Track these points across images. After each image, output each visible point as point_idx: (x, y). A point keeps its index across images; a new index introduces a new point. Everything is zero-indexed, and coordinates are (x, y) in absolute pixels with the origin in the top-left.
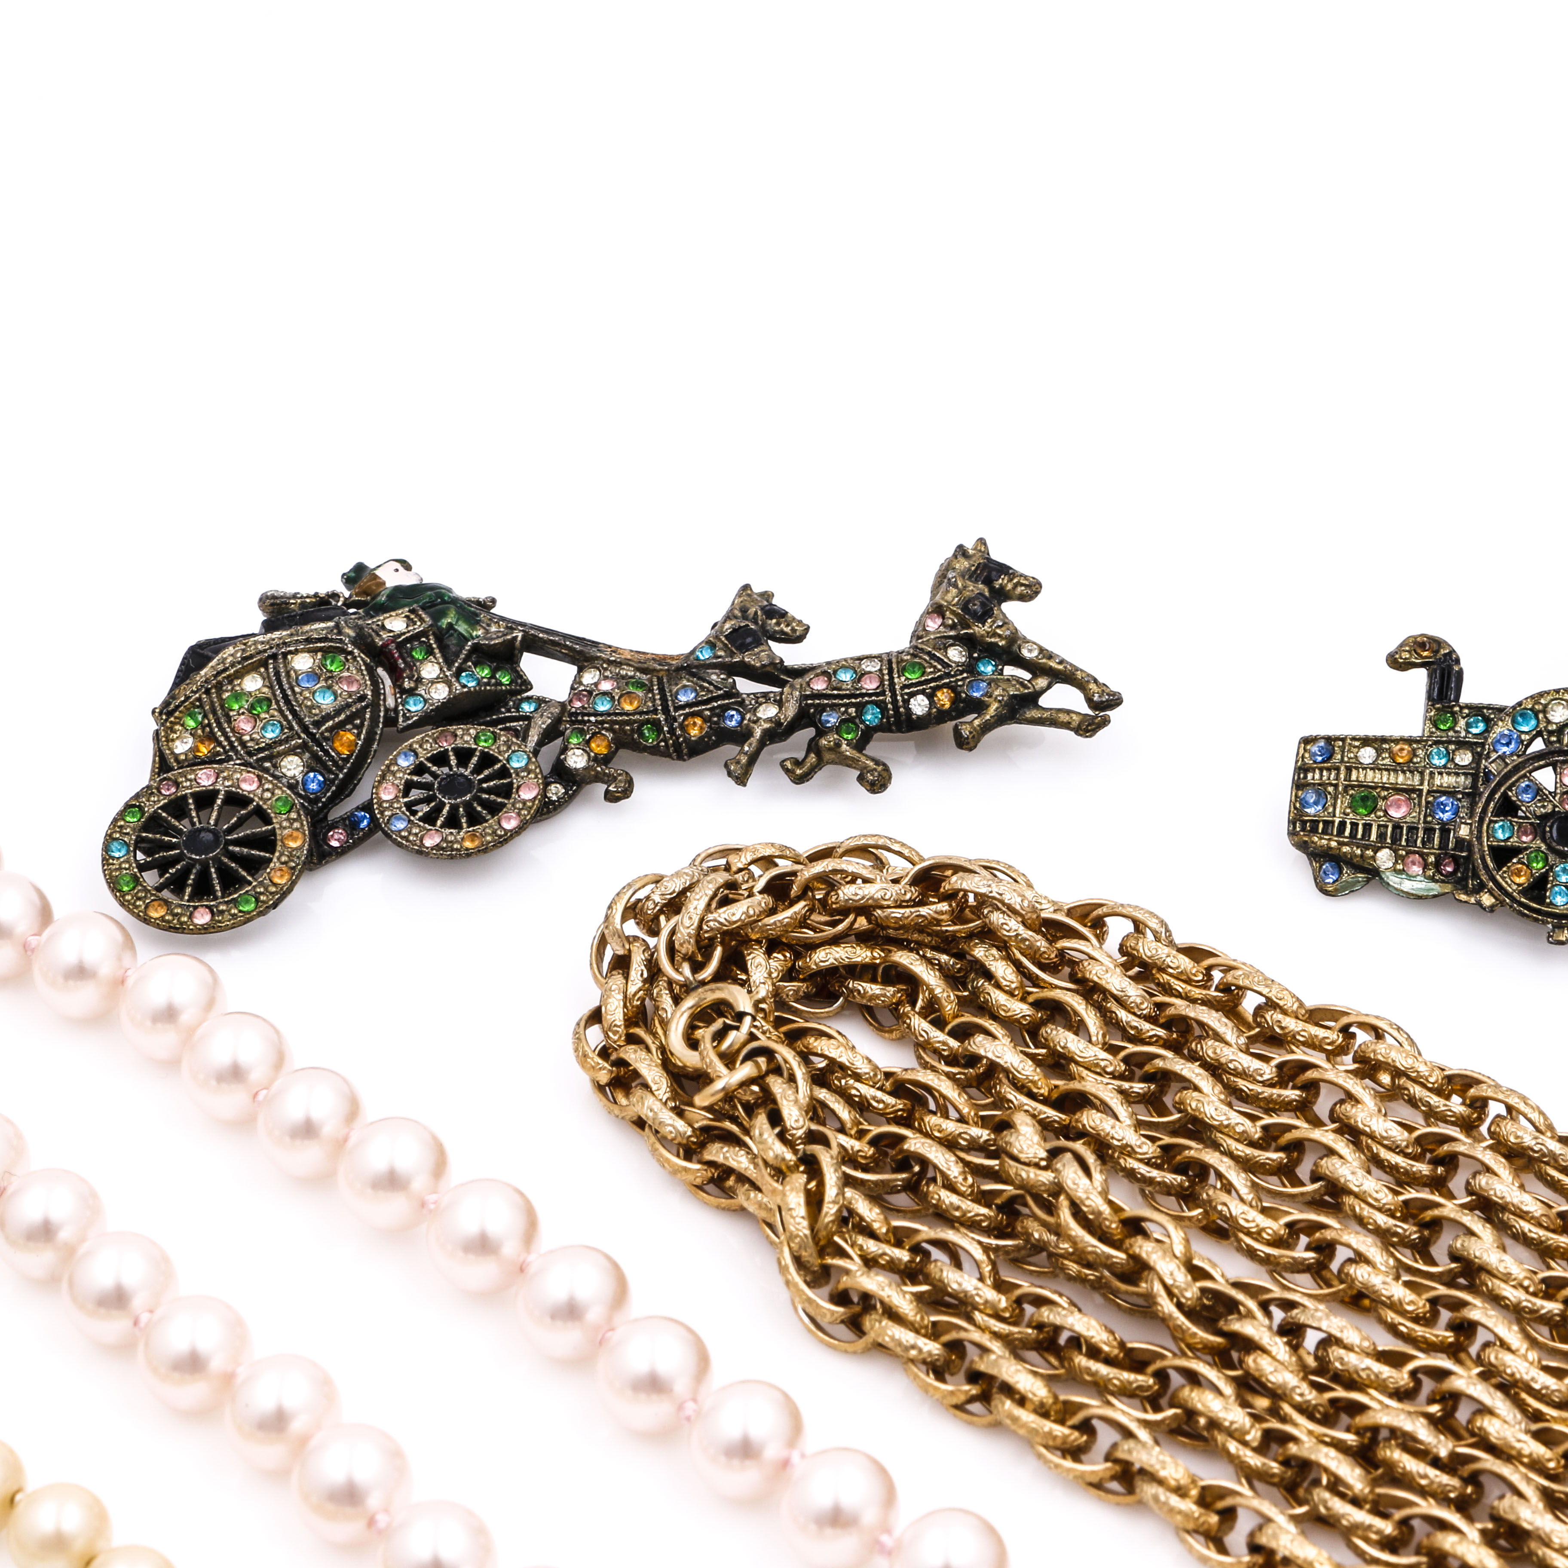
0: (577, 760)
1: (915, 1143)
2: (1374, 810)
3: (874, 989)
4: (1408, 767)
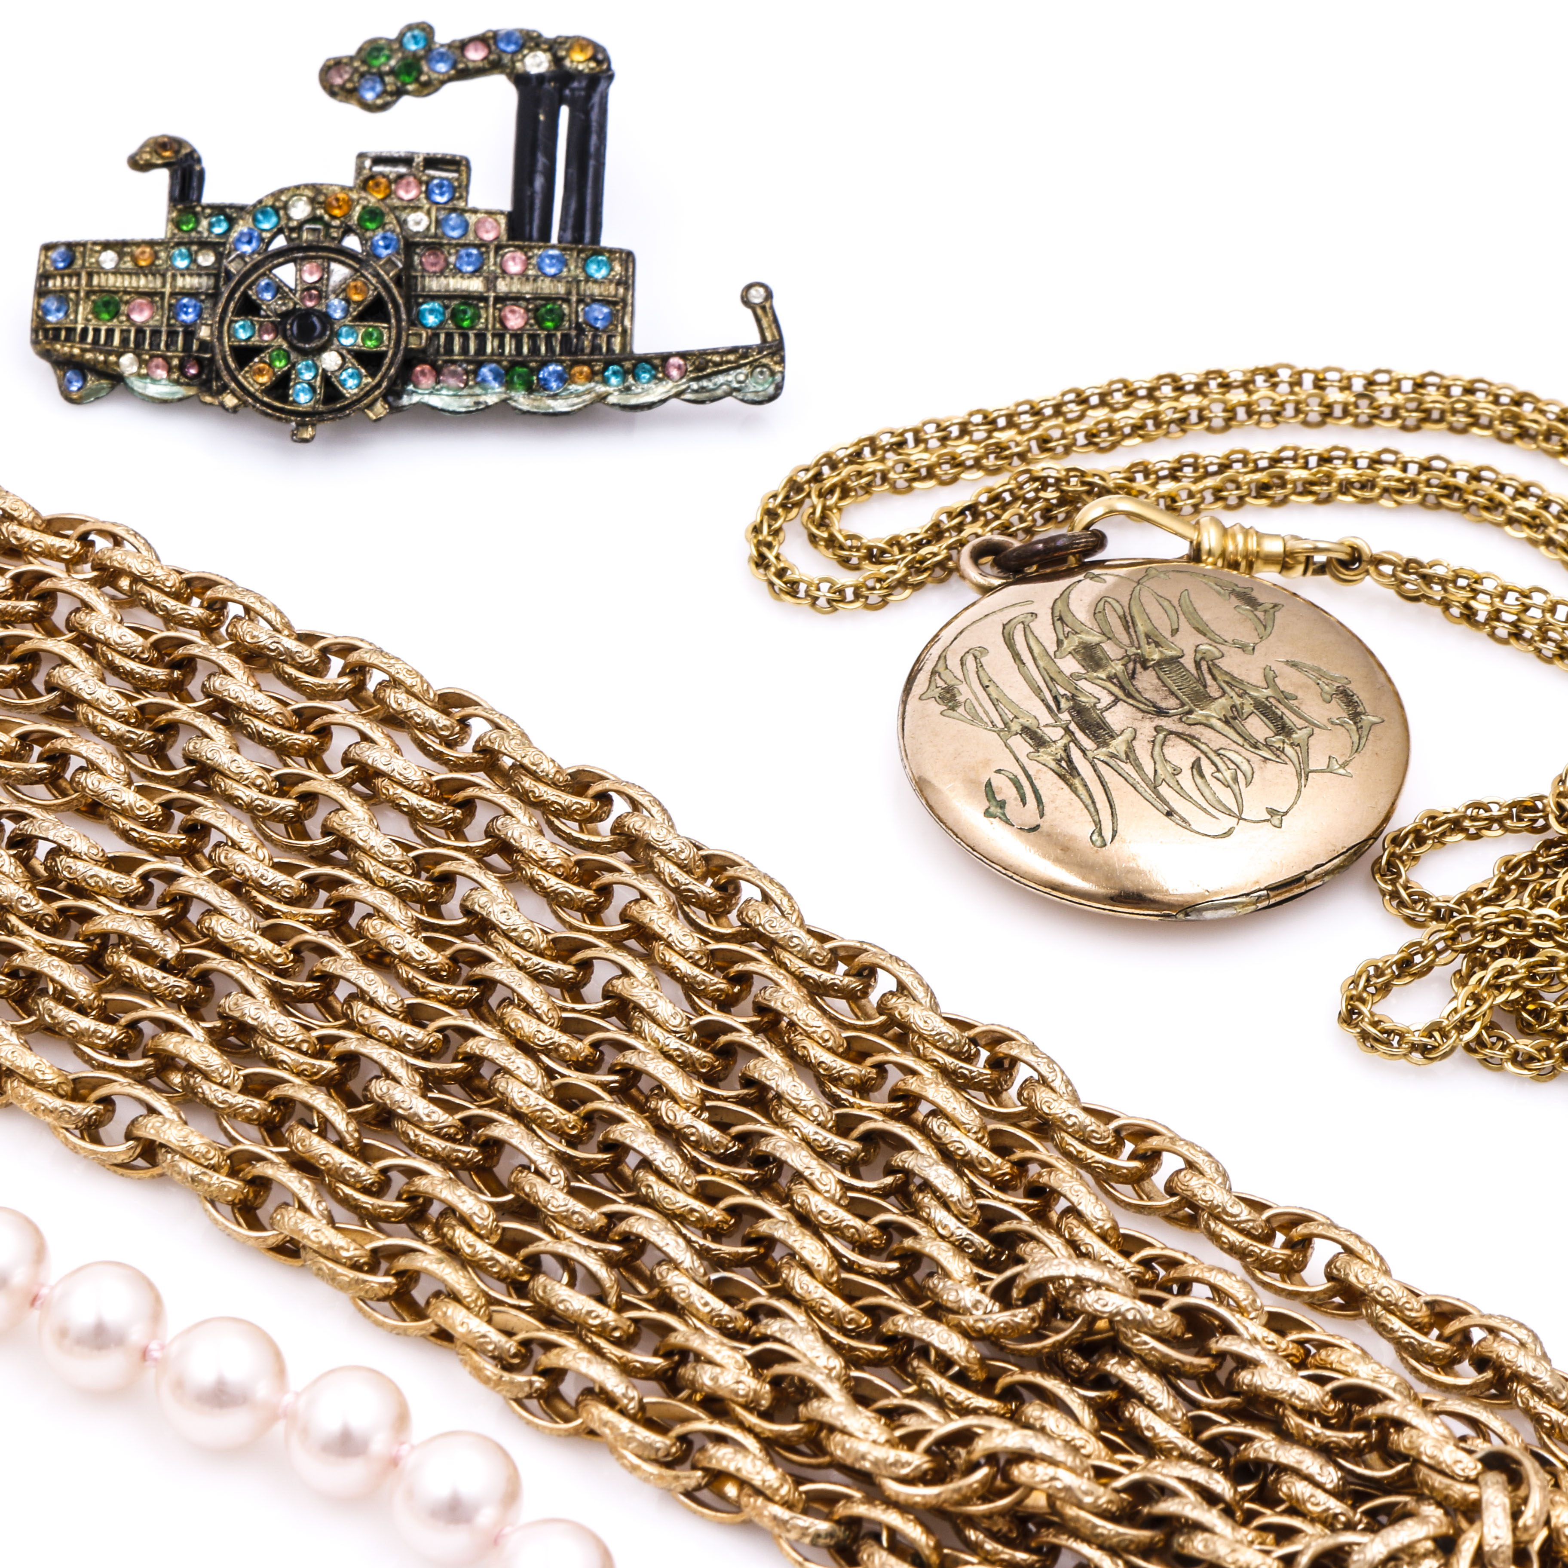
2: (116, 314)
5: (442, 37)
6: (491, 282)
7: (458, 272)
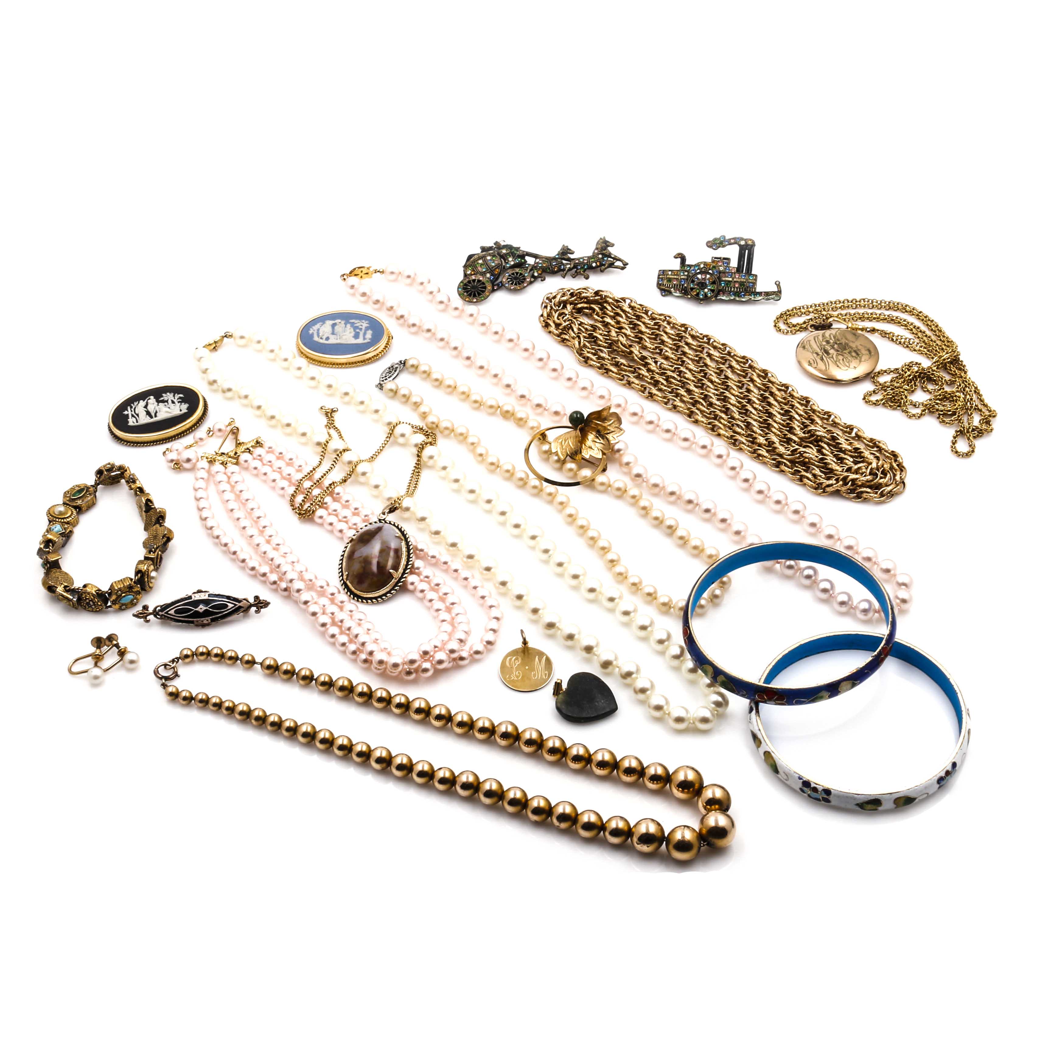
0: (536, 274)
1: (595, 334)
2: (671, 282)
3: (588, 311)
4: (677, 275)
5: (727, 238)
6: (733, 279)
7: (727, 277)
